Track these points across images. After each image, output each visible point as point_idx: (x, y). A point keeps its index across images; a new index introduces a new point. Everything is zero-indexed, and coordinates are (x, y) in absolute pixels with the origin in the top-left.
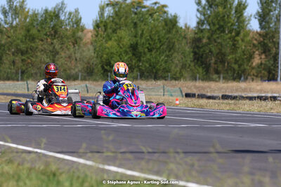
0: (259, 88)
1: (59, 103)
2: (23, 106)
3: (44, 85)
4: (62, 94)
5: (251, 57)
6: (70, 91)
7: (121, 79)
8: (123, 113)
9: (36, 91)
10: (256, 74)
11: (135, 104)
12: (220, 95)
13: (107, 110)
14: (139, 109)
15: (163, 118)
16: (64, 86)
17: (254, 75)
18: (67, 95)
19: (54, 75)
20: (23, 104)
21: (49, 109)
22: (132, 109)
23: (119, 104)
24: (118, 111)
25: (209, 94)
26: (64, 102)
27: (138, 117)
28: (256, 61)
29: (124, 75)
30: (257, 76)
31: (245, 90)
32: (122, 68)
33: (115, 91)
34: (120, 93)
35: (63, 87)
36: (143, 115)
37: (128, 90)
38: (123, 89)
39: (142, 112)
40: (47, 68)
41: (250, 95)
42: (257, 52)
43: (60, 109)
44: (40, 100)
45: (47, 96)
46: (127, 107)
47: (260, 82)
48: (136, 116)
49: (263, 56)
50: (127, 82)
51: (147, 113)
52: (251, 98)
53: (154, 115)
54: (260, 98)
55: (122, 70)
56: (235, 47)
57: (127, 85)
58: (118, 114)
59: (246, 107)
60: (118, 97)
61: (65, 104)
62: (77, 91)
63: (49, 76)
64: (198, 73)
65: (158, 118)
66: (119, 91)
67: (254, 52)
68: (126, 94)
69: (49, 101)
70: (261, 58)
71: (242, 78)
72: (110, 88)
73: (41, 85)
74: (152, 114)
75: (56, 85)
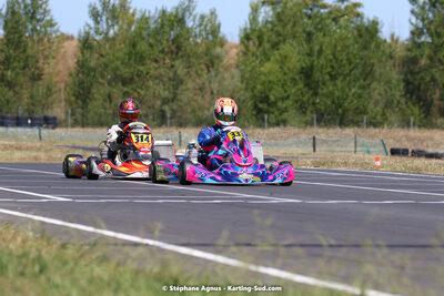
1: (138, 161)
2: (84, 166)
3: (118, 132)
4: (144, 147)
6: (156, 142)
7: (227, 123)
8: (227, 177)
9: (105, 142)
11: (245, 162)
13: (201, 172)
14: (251, 170)
15: (289, 184)
16: (148, 134)
18: (152, 147)
19: (133, 117)
21: (124, 169)
22: (239, 170)
23: (221, 162)
24: (219, 174)
26: (146, 158)
27: (249, 182)
33: (216, 142)
35: (145, 136)
36: (258, 179)
37: (235, 141)
38: (227, 140)
39: (255, 174)
40: (122, 106)
43: (140, 170)
44: (112, 156)
45: (123, 149)
46: (232, 166)
48: (247, 180)
50: (235, 129)
51: (263, 177)
53: (275, 179)
55: (228, 110)
57: (233, 134)
58: (219, 178)
60: (220, 152)
61: (147, 163)
62: (170, 142)
63: (126, 119)
64: (413, 115)
65: (282, 184)
66: (222, 143)
68: (232, 147)
69: (125, 157)
72: (208, 137)
73: (114, 132)
74: (271, 178)
75: (135, 133)
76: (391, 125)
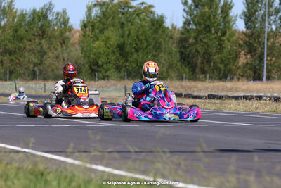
0: (244, 87)
1: (80, 105)
3: (63, 86)
4: (83, 96)
5: (237, 57)
6: (90, 92)
7: (151, 80)
8: (156, 116)
9: (54, 92)
10: (241, 74)
11: (168, 106)
12: (206, 95)
13: (138, 113)
14: (172, 111)
15: (196, 121)
16: (85, 87)
17: (239, 75)
18: (88, 96)
19: (73, 76)
20: (41, 106)
21: (70, 111)
22: (164, 111)
23: (150, 106)
24: (150, 114)
25: (195, 94)
26: (85, 104)
27: (172, 120)
28: (242, 60)
29: (155, 76)
30: (243, 76)
31: (231, 90)
32: (152, 67)
33: (146, 92)
34: (152, 94)
35: (83, 88)
36: (177, 118)
37: (160, 91)
38: (154, 90)
39: (176, 114)
40: (65, 68)
41: (236, 94)
42: (243, 52)
43: (81, 112)
44: (59, 102)
46: (160, 109)
47: (246, 82)
48: (170, 118)
49: (249, 56)
50: (159, 83)
51: (181, 116)
52: (237, 98)
53: (188, 117)
54: (246, 98)
55: (152, 70)
56: (221, 47)
57: (159, 86)
58: (150, 117)
59: (232, 106)
60: (148, 99)
61: (86, 107)
62: (97, 92)
63: (68, 77)
64: (185, 73)
65: (192, 121)
66: (150, 93)
67: (240, 52)
68: (158, 95)
69: (69, 103)
70: (247, 58)
71: (229, 78)
72: (140, 89)
74: (185, 116)
75: (76, 86)
76: (172, 79)
